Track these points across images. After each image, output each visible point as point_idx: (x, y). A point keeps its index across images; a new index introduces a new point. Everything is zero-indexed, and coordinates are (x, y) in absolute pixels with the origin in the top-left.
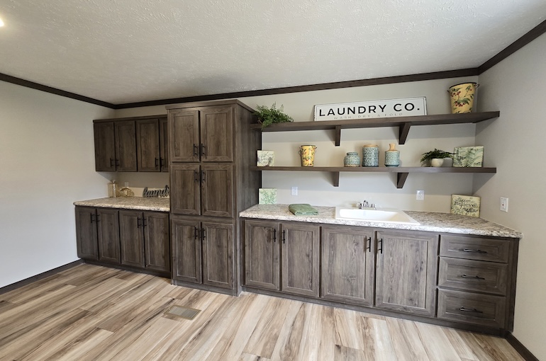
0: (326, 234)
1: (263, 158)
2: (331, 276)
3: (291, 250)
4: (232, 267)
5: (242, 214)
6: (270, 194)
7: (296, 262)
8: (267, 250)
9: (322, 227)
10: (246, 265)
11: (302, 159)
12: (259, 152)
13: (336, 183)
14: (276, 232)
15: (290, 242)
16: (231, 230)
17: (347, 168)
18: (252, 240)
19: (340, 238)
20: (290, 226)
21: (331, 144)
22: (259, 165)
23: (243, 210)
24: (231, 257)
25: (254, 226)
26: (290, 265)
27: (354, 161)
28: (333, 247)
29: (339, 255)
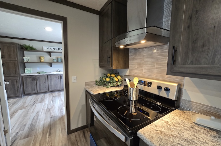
0: (49, 77)
1: (26, 59)
2: (51, 86)
3: (40, 82)
4: (19, 90)
5: (21, 75)
6: (29, 70)
7: (41, 84)
8: (32, 83)
9: (48, 75)
10: (25, 88)
11: (40, 60)
12: (24, 57)
13: (51, 66)
14: (34, 78)
15: (39, 80)
16: (18, 79)
17: (54, 62)
18: (26, 82)
19: (52, 77)
20: (39, 76)
21: (49, 56)
22: (24, 61)
23: (21, 74)
24: (18, 87)
25: (26, 78)
26: (39, 86)
27: (55, 61)
28: (51, 79)
29: (52, 81)
